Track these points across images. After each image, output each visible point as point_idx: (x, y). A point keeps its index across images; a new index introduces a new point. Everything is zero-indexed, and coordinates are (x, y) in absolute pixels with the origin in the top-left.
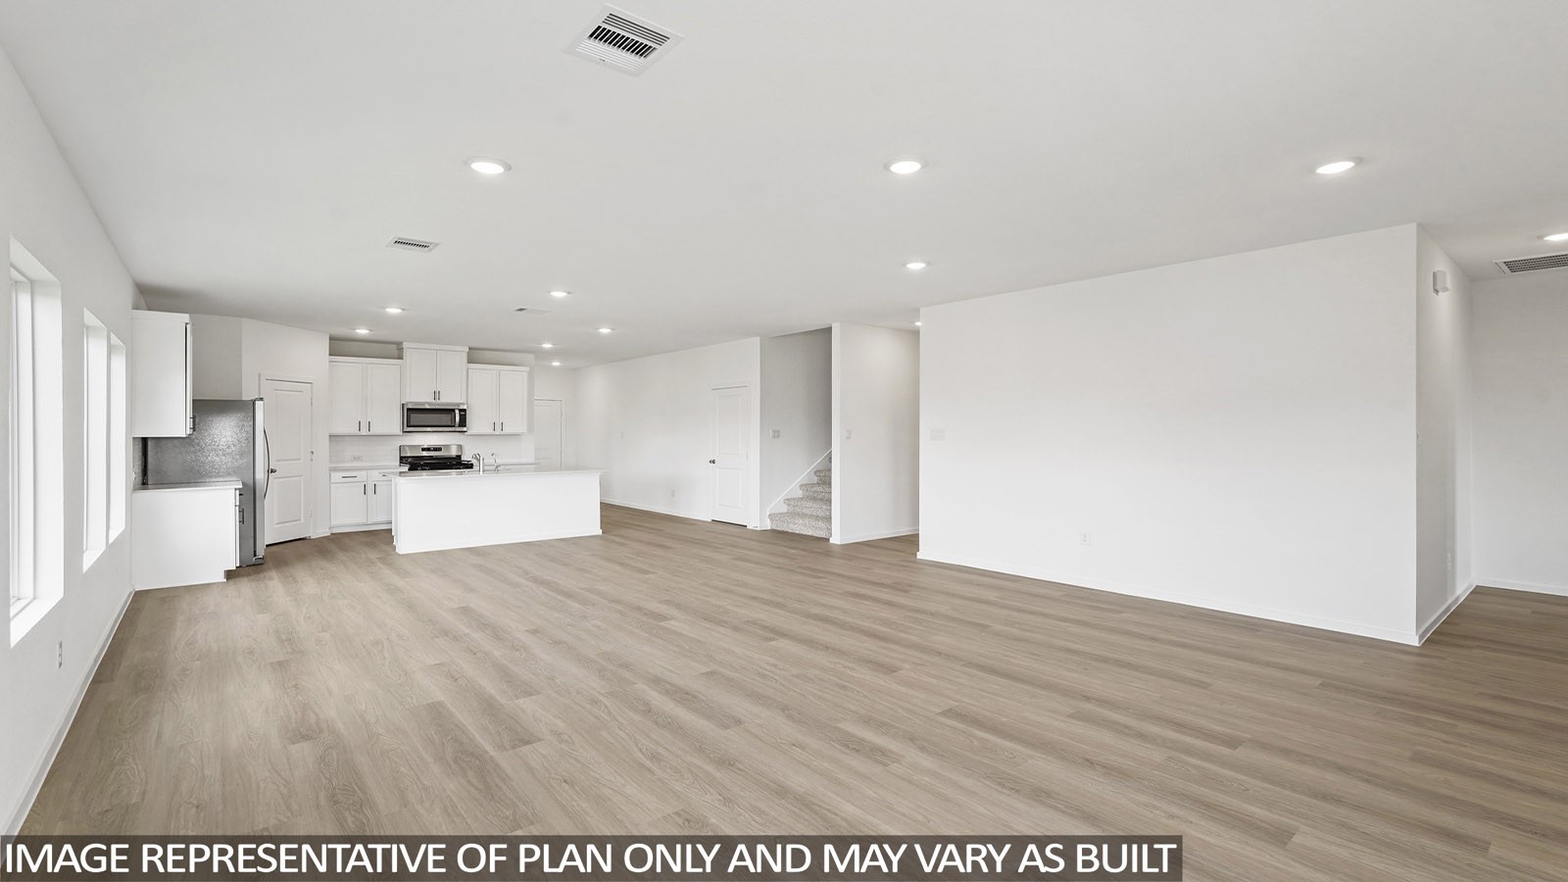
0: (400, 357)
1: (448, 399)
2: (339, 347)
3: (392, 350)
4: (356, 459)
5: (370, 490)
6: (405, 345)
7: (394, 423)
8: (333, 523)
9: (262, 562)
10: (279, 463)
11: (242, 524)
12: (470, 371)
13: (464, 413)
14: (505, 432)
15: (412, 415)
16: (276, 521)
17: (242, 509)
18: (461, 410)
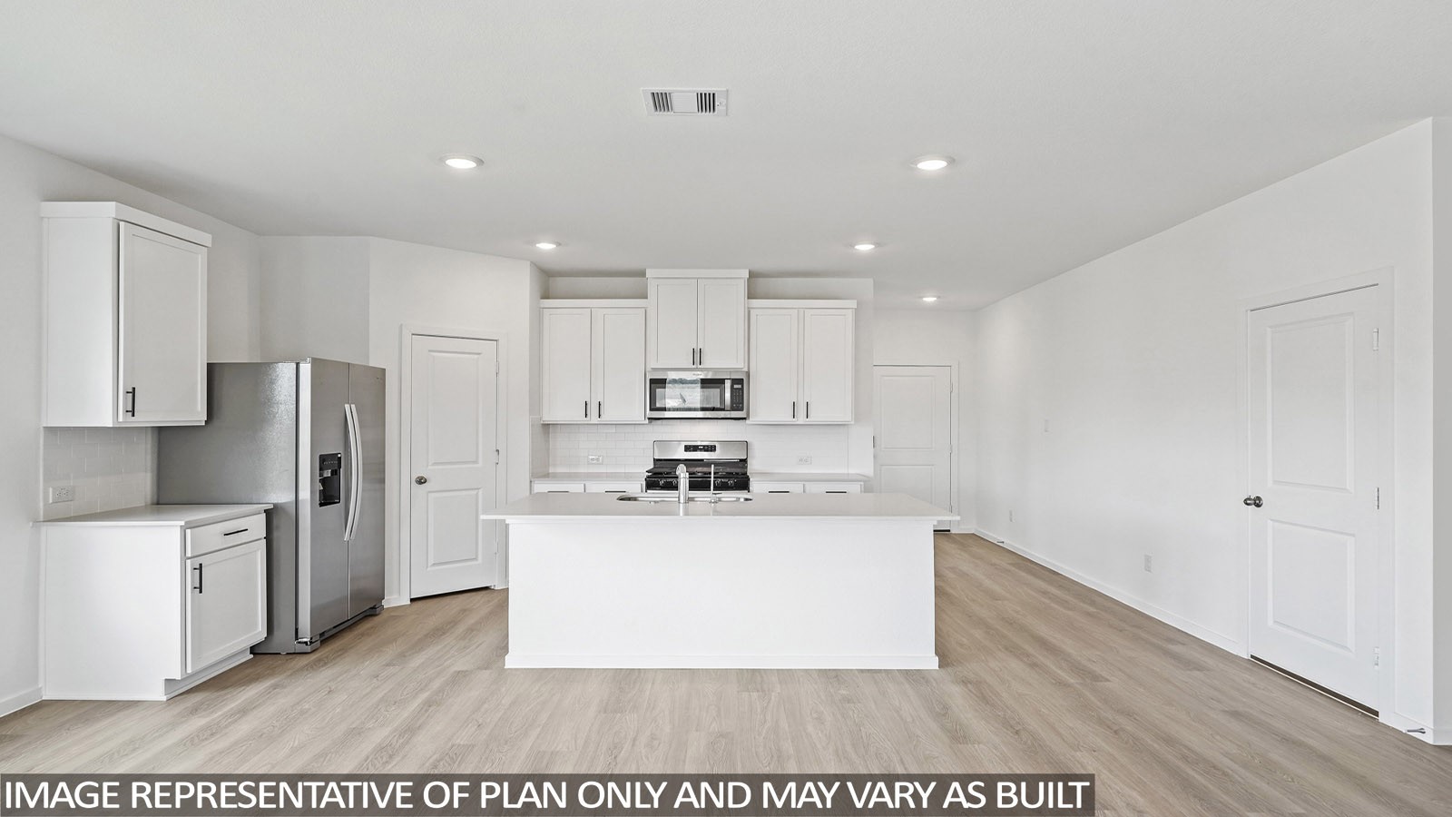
0: (643, 296)
4: (593, 460)
6: (650, 273)
7: (633, 404)
9: (308, 649)
10: (436, 467)
11: (201, 592)
12: (752, 311)
13: (740, 386)
14: (812, 419)
15: (657, 390)
16: (431, 561)
17: (201, 565)
18: (735, 381)
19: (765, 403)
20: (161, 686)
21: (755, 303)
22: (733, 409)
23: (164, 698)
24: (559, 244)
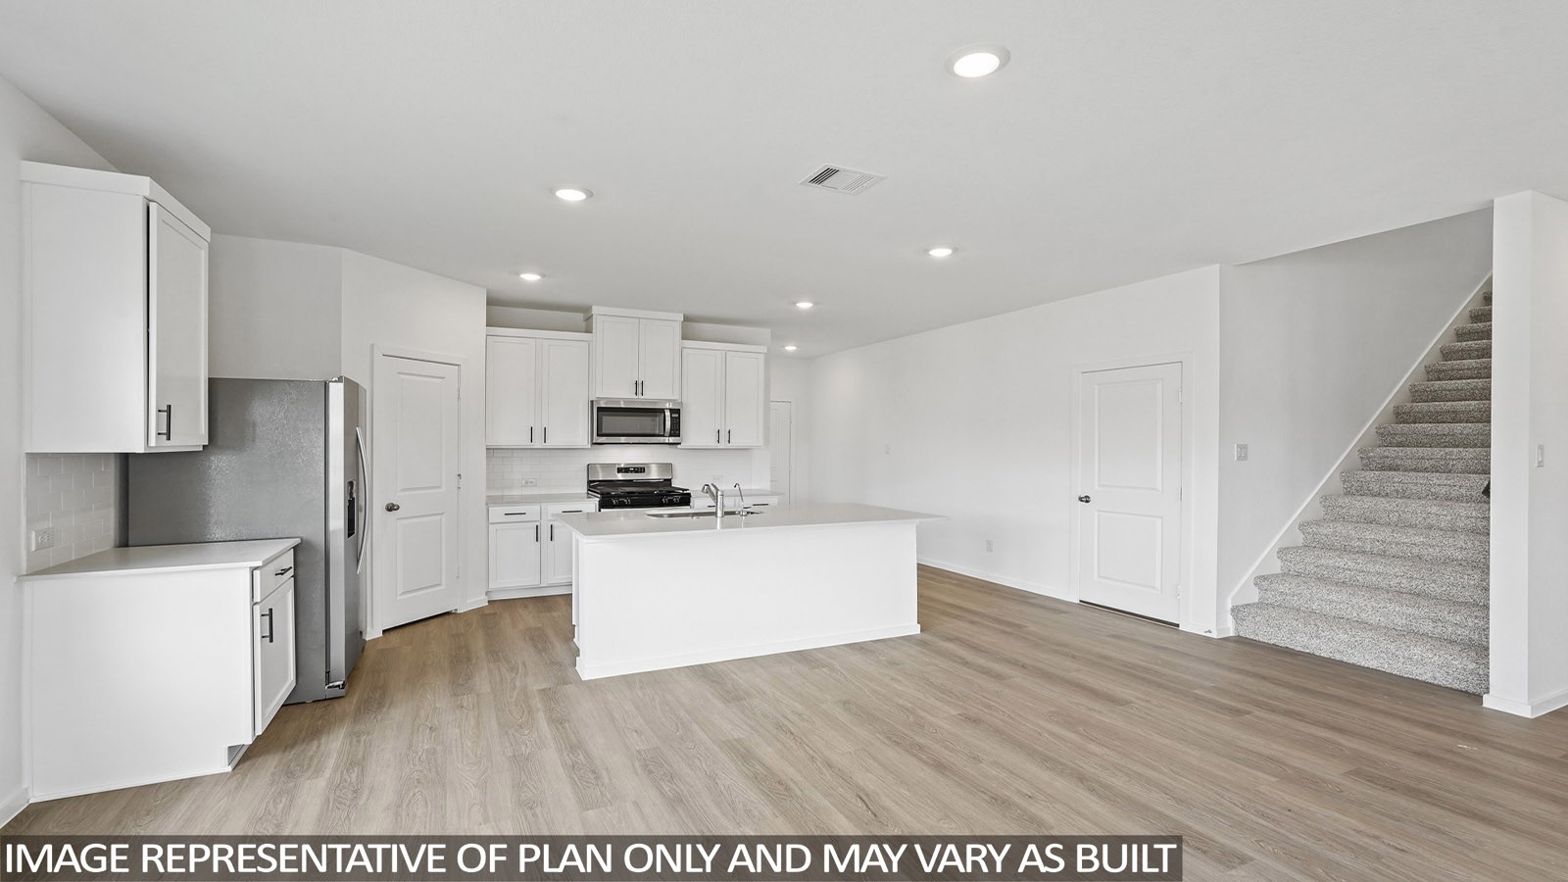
0: (589, 330)
1: (653, 395)
2: (501, 310)
3: (580, 318)
4: (528, 484)
5: (545, 533)
6: (595, 310)
7: (580, 431)
8: (492, 586)
9: (342, 692)
10: (403, 493)
11: (271, 641)
12: (685, 351)
13: (677, 415)
14: (733, 444)
15: (604, 418)
16: (399, 593)
17: (271, 610)
18: (672, 411)
19: (695, 432)
20: (224, 756)
21: (688, 343)
22: (671, 435)
23: (229, 769)
24: (543, 276)
